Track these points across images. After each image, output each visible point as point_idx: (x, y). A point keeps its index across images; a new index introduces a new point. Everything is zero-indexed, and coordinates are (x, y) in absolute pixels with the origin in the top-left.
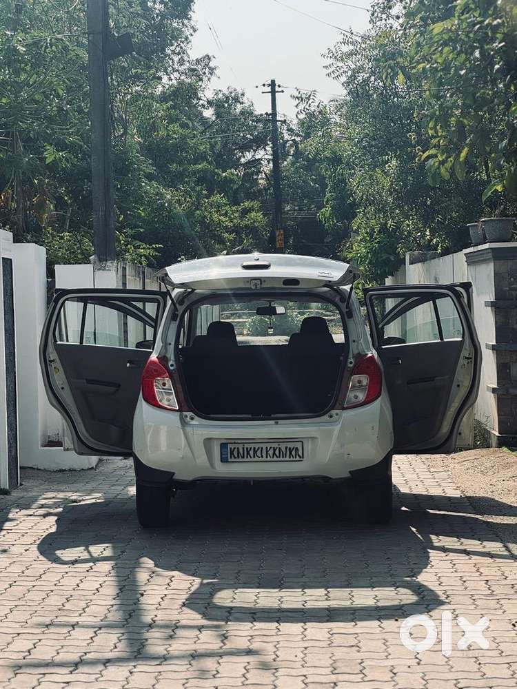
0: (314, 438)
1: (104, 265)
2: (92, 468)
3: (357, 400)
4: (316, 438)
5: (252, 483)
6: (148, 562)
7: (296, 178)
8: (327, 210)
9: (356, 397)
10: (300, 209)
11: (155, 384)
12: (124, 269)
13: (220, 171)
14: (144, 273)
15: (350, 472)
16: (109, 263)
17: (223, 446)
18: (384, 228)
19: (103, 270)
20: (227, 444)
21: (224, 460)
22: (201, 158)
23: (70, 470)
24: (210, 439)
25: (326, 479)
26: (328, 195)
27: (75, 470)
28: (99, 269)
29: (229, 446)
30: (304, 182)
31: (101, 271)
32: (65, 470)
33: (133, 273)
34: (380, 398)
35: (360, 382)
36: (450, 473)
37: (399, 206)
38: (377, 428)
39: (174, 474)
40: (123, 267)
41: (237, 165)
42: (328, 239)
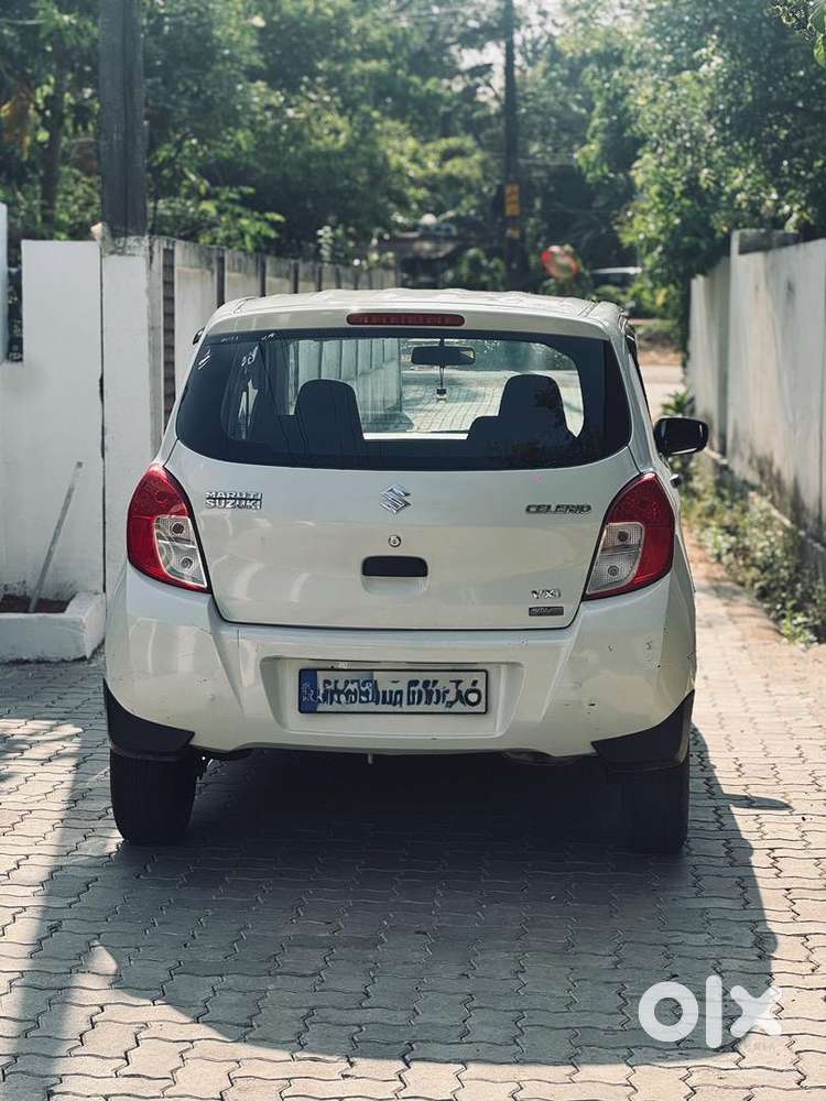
0: (512, 663)
1: (121, 245)
2: (84, 659)
3: (616, 578)
4: (518, 665)
5: (370, 760)
6: (106, 962)
7: (548, 98)
8: (594, 148)
9: (614, 571)
10: (556, 151)
11: (155, 531)
12: (169, 254)
13: (415, 79)
14: (221, 260)
15: (593, 743)
16: (131, 241)
17: (307, 676)
18: (692, 189)
19: (120, 254)
20: (315, 670)
21: (307, 707)
22: (374, 52)
23: (39, 662)
24: (277, 658)
25: (539, 756)
26: (596, 122)
27: (49, 662)
28: (112, 253)
29: (321, 676)
30: (562, 103)
31: (115, 257)
32: (27, 662)
33: (194, 260)
34: (669, 575)
35: (623, 536)
36: (810, 700)
37: (725, 142)
38: (658, 645)
39: (192, 734)
40: (166, 251)
41: (452, 71)
42: (600, 202)
